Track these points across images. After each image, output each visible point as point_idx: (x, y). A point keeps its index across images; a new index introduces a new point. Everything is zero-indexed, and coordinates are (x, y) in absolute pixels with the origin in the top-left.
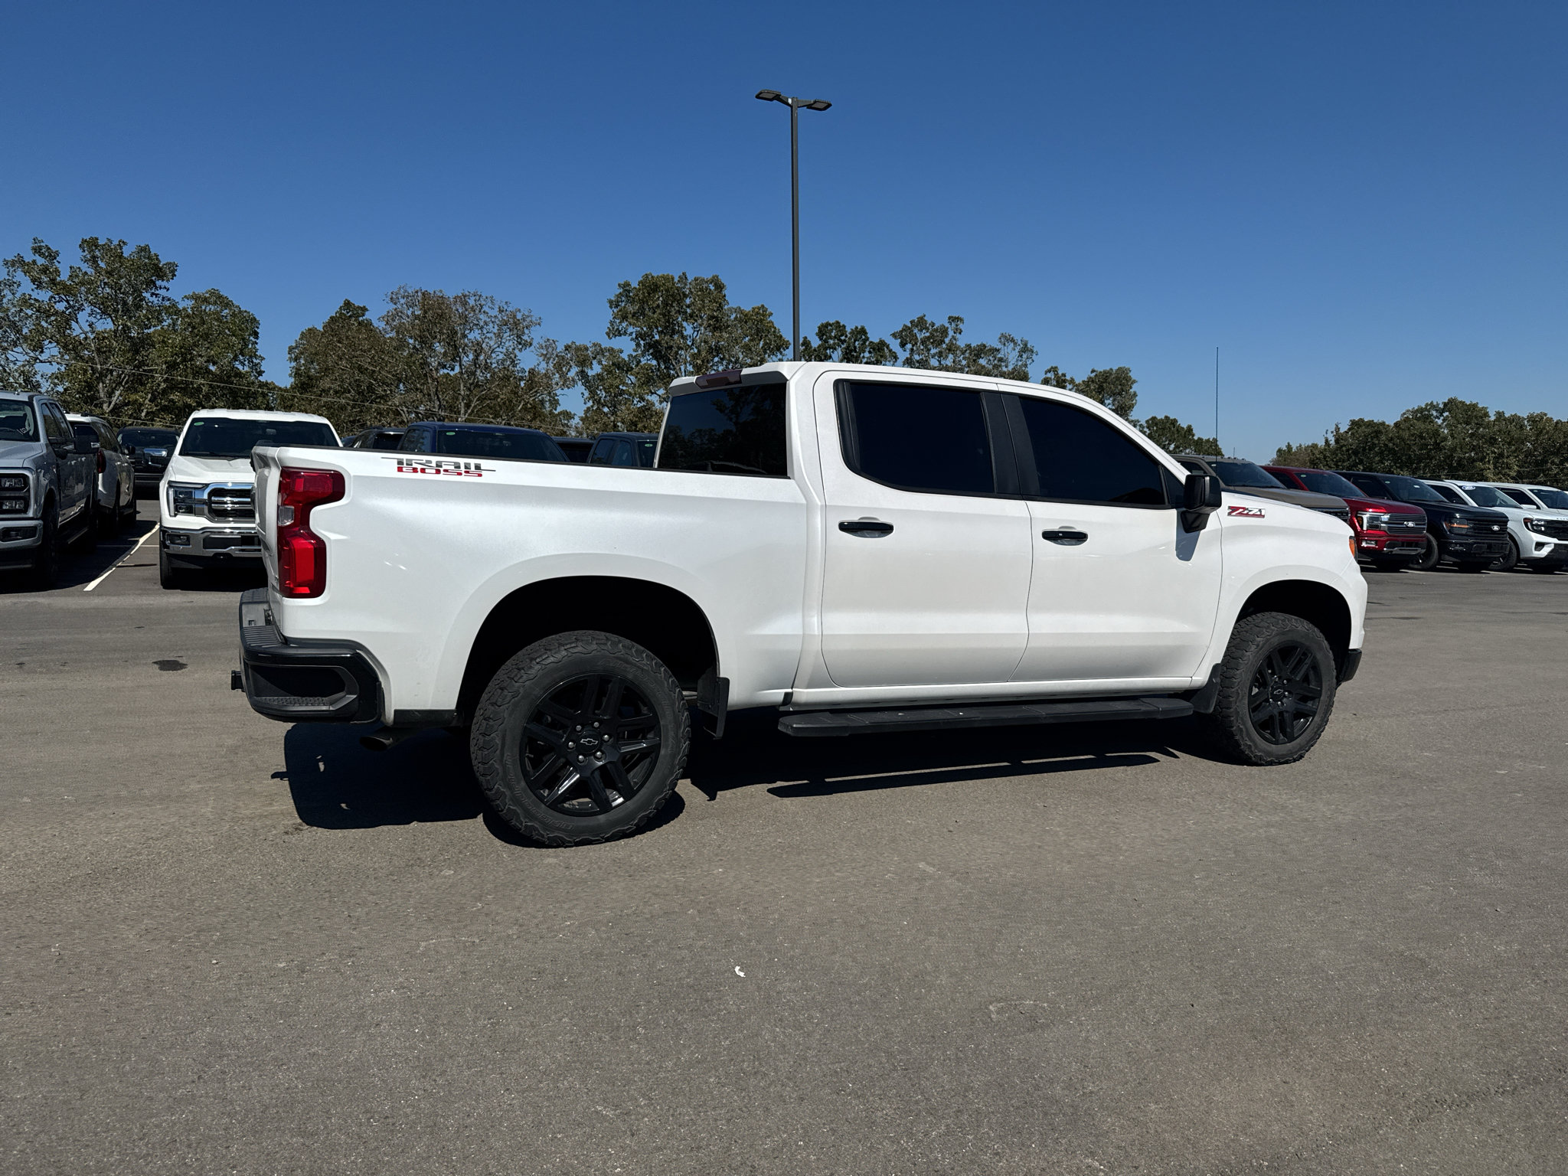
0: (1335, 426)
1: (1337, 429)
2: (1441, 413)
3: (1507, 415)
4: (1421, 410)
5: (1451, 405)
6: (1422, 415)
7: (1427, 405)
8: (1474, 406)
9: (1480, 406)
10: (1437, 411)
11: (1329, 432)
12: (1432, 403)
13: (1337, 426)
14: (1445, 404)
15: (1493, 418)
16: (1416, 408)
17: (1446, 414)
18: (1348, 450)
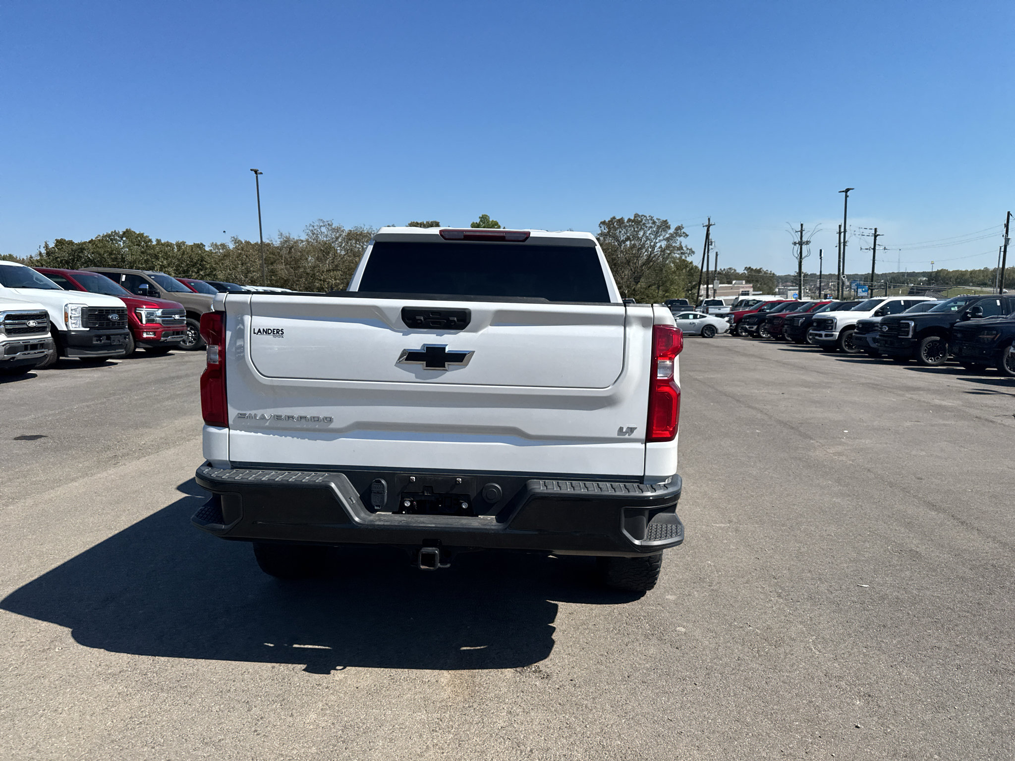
0: (45, 243)
1: (46, 246)
2: (122, 238)
3: (163, 242)
4: (109, 236)
5: (127, 233)
6: (111, 237)
7: (112, 232)
8: (141, 235)
9: (145, 235)
10: (118, 236)
11: (42, 247)
12: (115, 231)
13: (46, 243)
14: (124, 233)
15: (154, 243)
16: (105, 234)
17: (124, 239)
18: (62, 261)
